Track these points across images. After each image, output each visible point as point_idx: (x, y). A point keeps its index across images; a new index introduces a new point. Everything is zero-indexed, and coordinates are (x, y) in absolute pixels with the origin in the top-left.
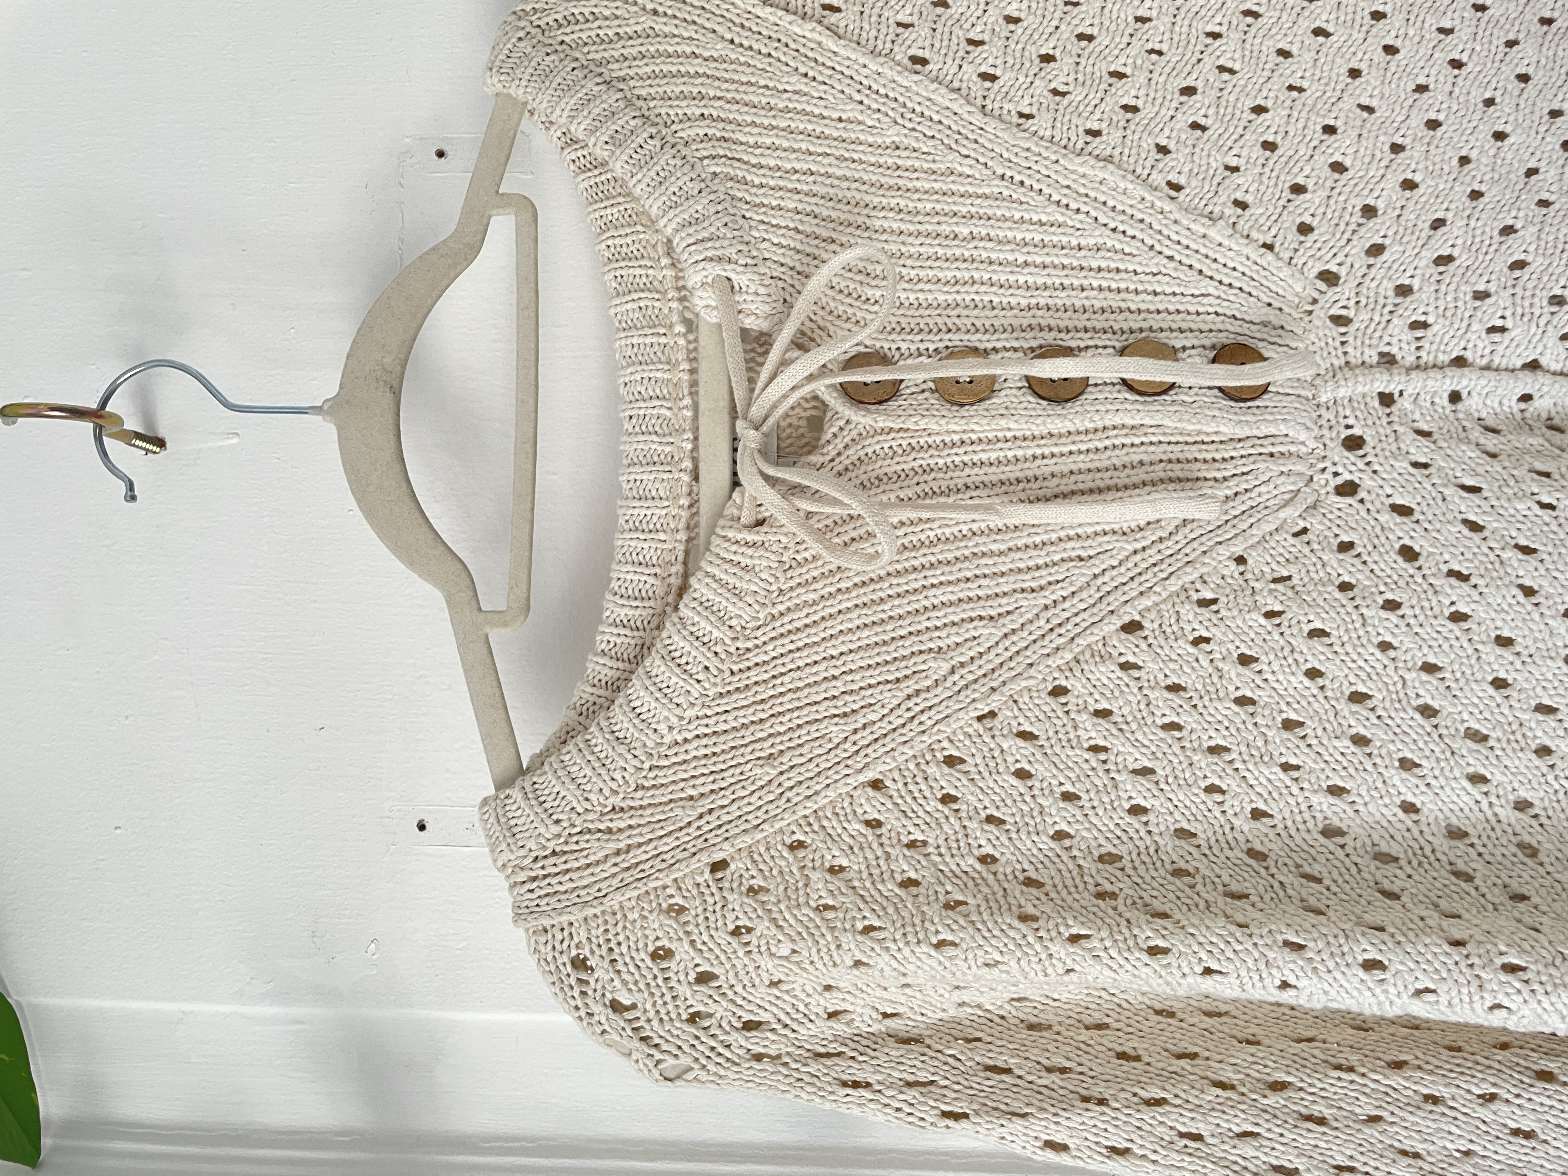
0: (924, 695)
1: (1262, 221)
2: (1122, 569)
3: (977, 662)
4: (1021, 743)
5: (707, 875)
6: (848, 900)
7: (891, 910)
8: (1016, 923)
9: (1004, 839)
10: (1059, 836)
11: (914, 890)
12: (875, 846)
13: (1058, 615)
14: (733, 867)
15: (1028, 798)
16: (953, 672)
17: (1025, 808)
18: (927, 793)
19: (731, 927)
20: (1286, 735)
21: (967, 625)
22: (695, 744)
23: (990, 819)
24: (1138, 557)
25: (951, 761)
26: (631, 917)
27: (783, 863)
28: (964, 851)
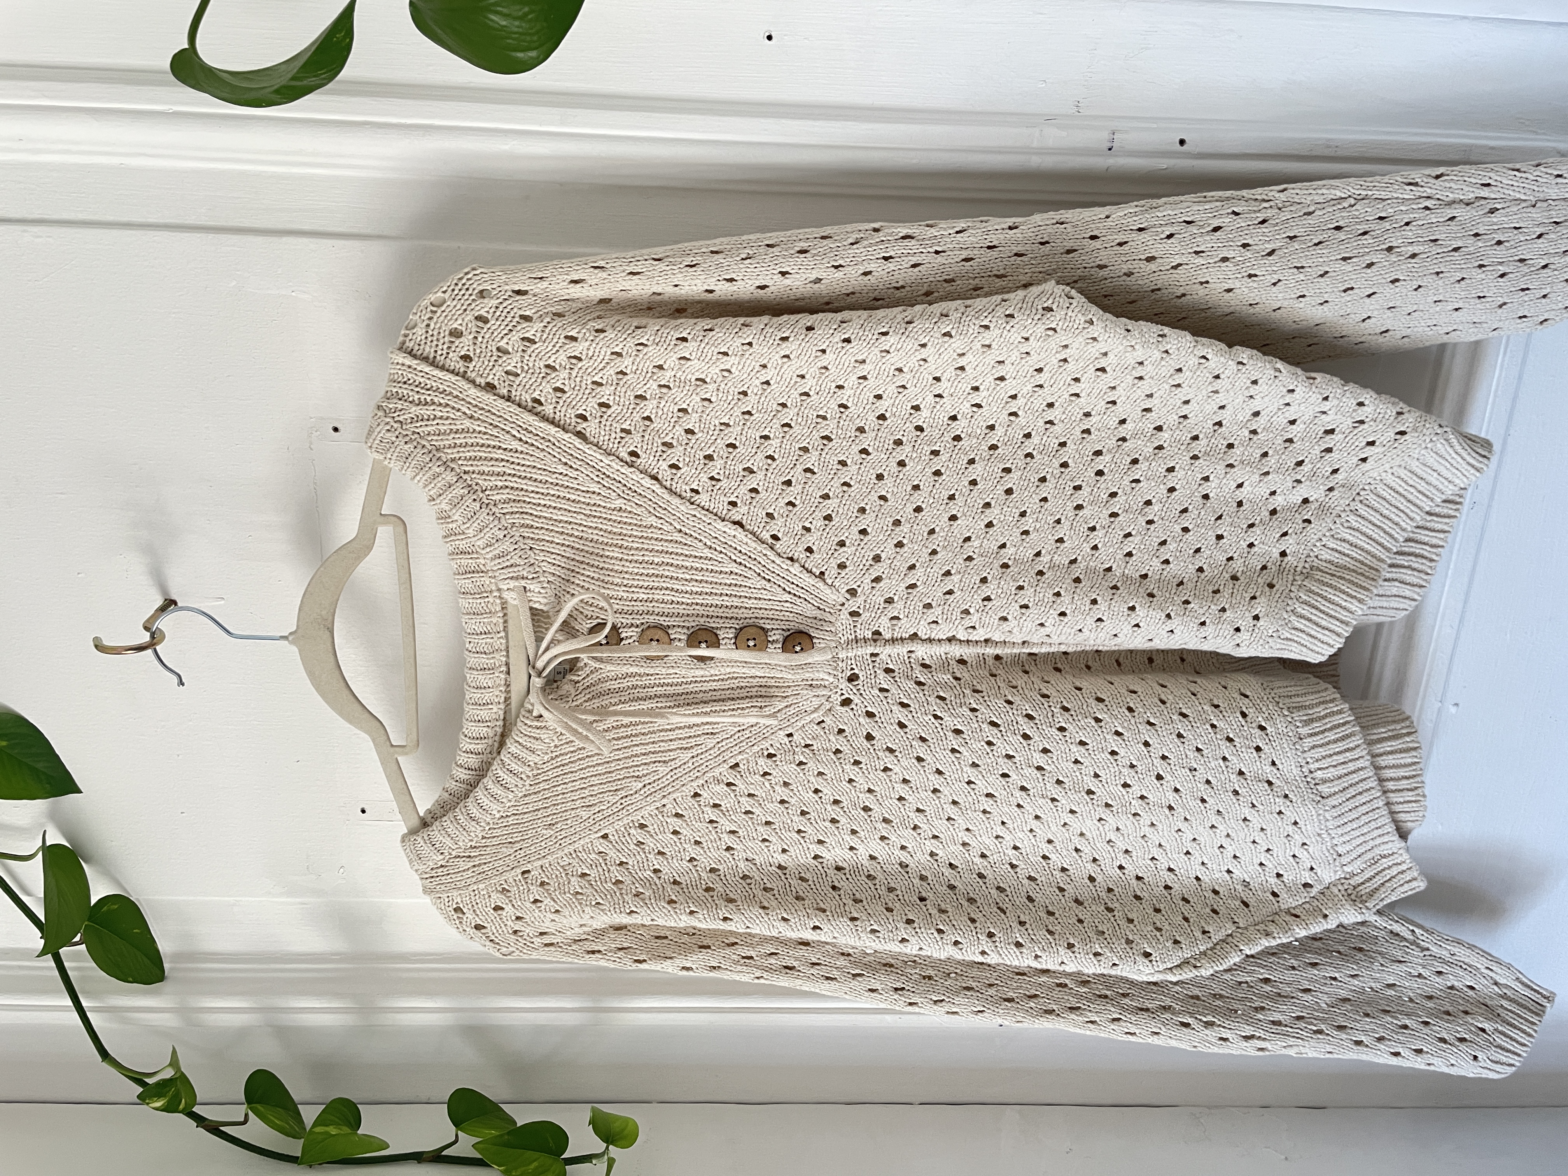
0: (629, 798)
1: (819, 561)
2: (732, 740)
3: (656, 783)
4: (676, 819)
5: (520, 876)
6: (589, 891)
7: (609, 897)
8: (666, 906)
9: (665, 863)
10: (692, 860)
11: (621, 886)
12: (603, 865)
13: (698, 761)
14: (533, 873)
15: (678, 844)
16: (645, 786)
17: (677, 849)
18: (630, 841)
19: (532, 900)
20: (801, 818)
21: (652, 765)
22: (512, 818)
23: (660, 853)
24: (740, 734)
25: (642, 826)
26: (482, 893)
27: (558, 873)
28: (646, 868)
